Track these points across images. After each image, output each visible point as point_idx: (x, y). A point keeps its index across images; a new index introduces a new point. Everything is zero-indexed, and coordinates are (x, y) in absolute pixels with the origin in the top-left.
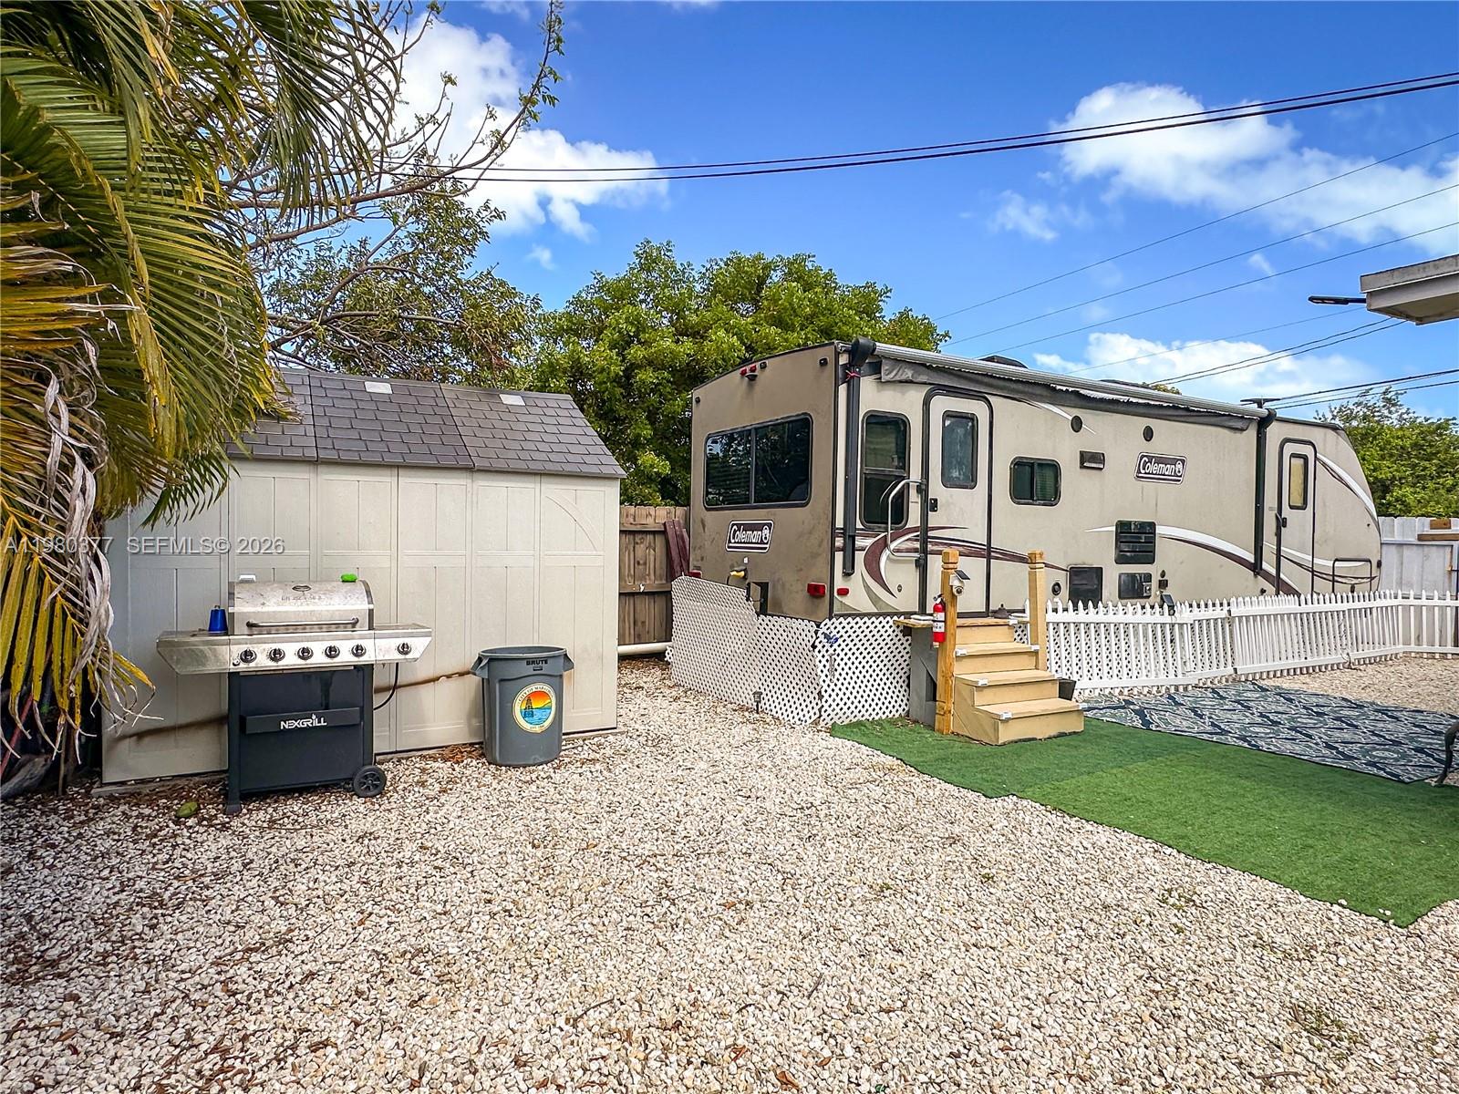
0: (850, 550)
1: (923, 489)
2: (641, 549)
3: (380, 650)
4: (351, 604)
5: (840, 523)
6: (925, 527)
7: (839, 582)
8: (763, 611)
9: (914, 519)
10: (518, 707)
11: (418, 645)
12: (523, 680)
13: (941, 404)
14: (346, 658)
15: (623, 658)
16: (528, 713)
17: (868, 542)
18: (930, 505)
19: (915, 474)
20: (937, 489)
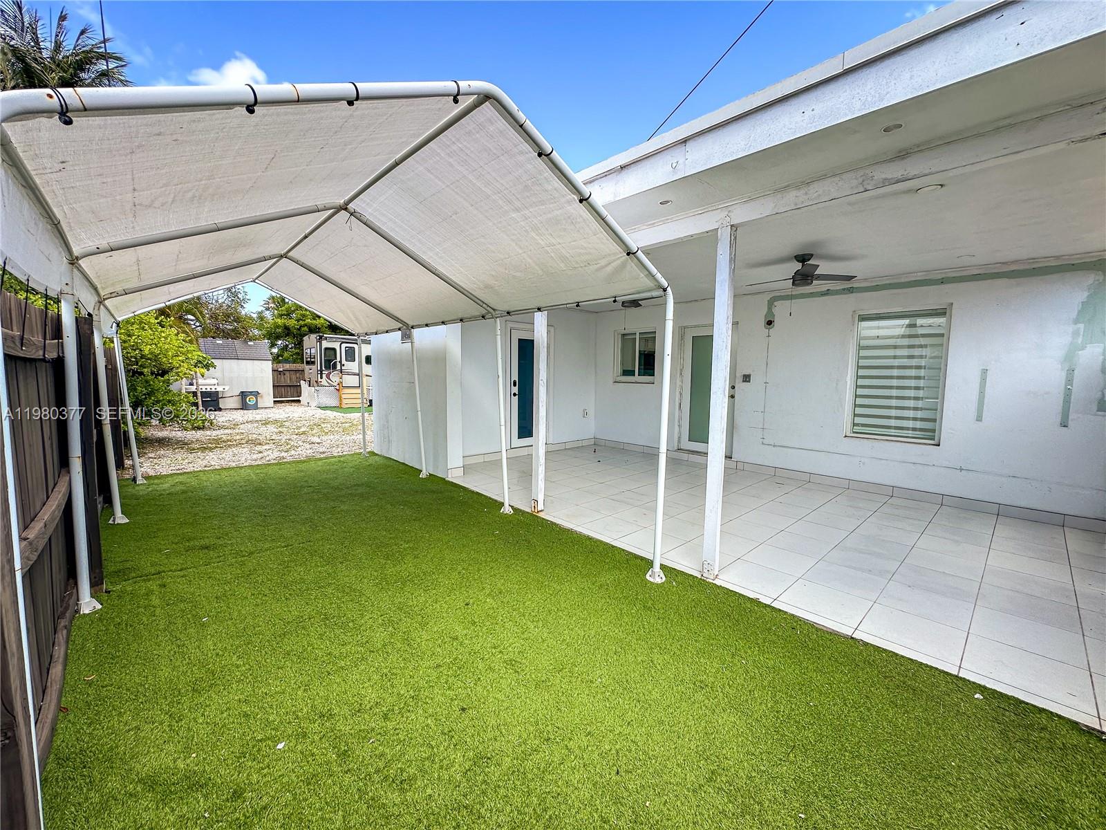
0: (321, 374)
1: (340, 362)
2: (298, 375)
3: (220, 389)
4: (215, 381)
5: (319, 369)
6: (341, 370)
7: (319, 380)
8: (310, 386)
9: (339, 367)
10: (248, 399)
11: (227, 388)
12: (248, 395)
13: (344, 346)
14: (213, 390)
15: (274, 401)
16: (250, 401)
17: (327, 372)
18: (343, 365)
19: (338, 359)
20: (344, 361)
